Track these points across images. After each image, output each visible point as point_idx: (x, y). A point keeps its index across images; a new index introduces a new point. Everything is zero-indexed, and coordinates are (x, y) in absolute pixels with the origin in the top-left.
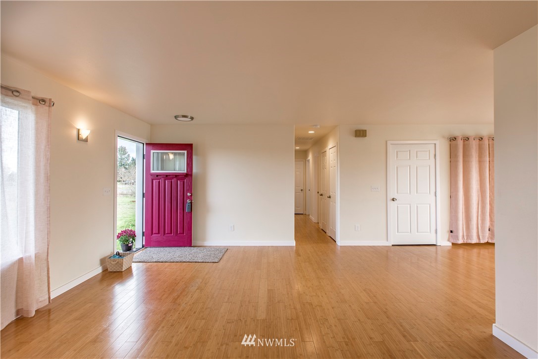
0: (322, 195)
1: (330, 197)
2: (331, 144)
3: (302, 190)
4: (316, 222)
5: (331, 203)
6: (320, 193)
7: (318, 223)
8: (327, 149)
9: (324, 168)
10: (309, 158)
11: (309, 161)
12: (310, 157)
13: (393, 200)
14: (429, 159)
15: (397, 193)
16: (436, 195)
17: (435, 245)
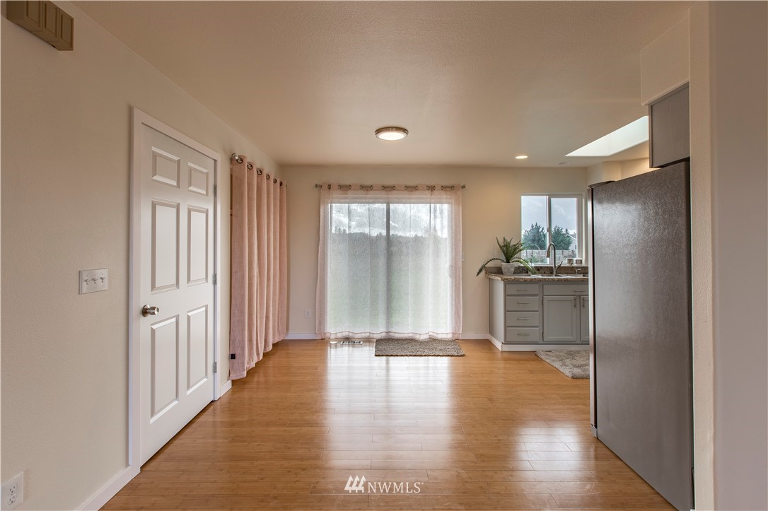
13: (145, 312)
14: (207, 194)
15: (153, 286)
16: (215, 282)
17: (212, 401)
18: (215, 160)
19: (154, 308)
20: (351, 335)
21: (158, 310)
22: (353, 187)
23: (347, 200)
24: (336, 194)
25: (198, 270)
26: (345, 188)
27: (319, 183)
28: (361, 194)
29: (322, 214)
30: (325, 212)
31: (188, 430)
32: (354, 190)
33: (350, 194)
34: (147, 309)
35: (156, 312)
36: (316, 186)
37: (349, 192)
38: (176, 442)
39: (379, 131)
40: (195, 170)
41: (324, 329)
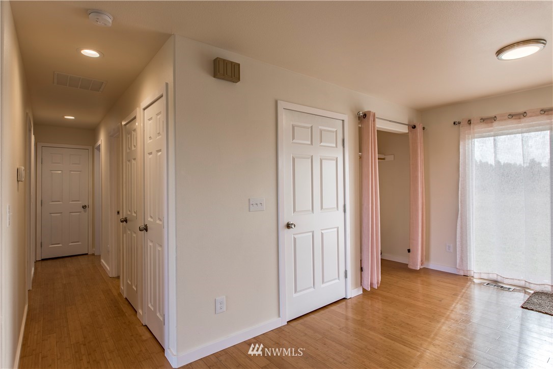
0: (126, 220)
1: (146, 230)
2: (147, 95)
3: (84, 207)
4: (114, 275)
5: (150, 244)
6: (121, 216)
7: (118, 277)
8: (139, 112)
9: (131, 157)
10: (99, 142)
11: (99, 148)
12: (102, 140)
13: (288, 226)
14: (336, 146)
15: (294, 211)
16: (345, 211)
17: (344, 298)
18: (343, 121)
19: (292, 224)
20: (499, 279)
21: (295, 226)
22: (498, 118)
23: (492, 133)
24: (479, 128)
25: (330, 201)
26: (488, 120)
27: (457, 120)
28: (512, 124)
29: (461, 150)
30: (465, 150)
31: (322, 312)
32: (502, 120)
33: (496, 126)
34: (289, 224)
35: (293, 227)
36: (454, 123)
37: (495, 124)
38: (312, 316)
39: (500, 52)
40: (325, 130)
41: (467, 266)
